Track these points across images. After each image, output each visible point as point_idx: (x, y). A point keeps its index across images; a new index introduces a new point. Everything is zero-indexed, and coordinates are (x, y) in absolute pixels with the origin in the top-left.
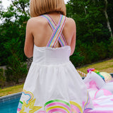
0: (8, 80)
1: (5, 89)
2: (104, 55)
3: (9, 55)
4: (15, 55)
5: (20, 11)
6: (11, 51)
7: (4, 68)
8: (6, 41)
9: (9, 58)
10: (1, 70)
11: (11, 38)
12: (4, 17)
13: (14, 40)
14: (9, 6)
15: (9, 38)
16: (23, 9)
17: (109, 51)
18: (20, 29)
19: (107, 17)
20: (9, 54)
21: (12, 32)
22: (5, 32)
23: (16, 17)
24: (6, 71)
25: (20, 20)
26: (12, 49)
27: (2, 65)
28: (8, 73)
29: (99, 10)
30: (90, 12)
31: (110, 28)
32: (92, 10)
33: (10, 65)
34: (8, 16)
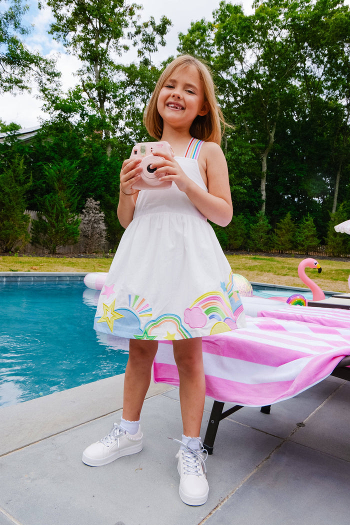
0: (35, 242)
1: (25, 259)
2: (239, 242)
3: (48, 192)
4: (61, 194)
5: (94, 106)
6: (56, 185)
7: (32, 215)
8: (49, 159)
9: (48, 196)
10: (26, 219)
11: (62, 157)
12: (56, 108)
13: (66, 162)
14: (74, 88)
15: (56, 156)
16: (102, 102)
17: (249, 237)
18: (84, 143)
19: (265, 169)
20: (49, 190)
21: (65, 145)
22: (51, 140)
23: (82, 116)
24: (34, 223)
25: (89, 125)
26: (59, 180)
27: (30, 208)
28: (39, 227)
29: (253, 150)
30: (236, 149)
31: (264, 193)
32: (241, 147)
33: (47, 212)
34: (67, 108)
